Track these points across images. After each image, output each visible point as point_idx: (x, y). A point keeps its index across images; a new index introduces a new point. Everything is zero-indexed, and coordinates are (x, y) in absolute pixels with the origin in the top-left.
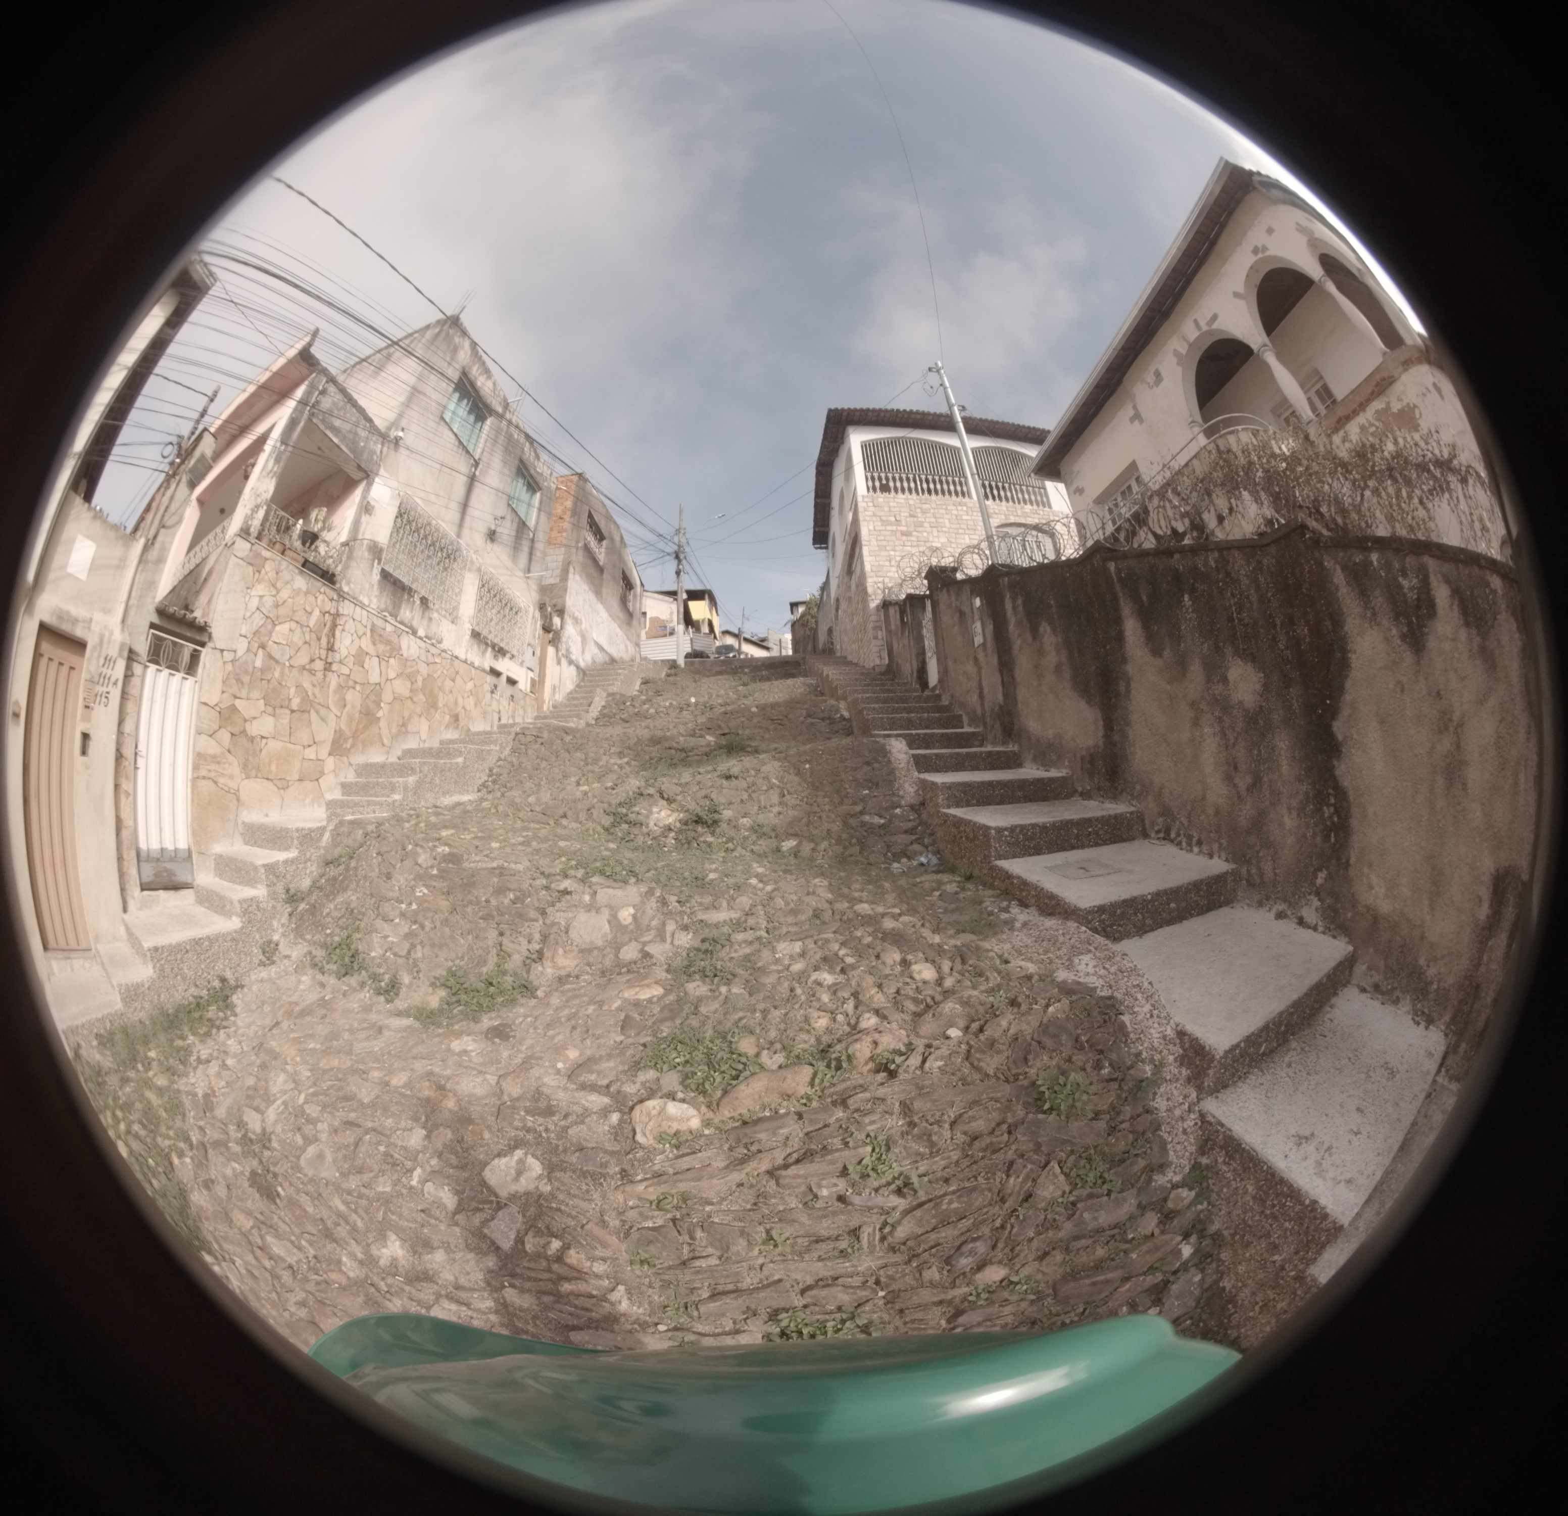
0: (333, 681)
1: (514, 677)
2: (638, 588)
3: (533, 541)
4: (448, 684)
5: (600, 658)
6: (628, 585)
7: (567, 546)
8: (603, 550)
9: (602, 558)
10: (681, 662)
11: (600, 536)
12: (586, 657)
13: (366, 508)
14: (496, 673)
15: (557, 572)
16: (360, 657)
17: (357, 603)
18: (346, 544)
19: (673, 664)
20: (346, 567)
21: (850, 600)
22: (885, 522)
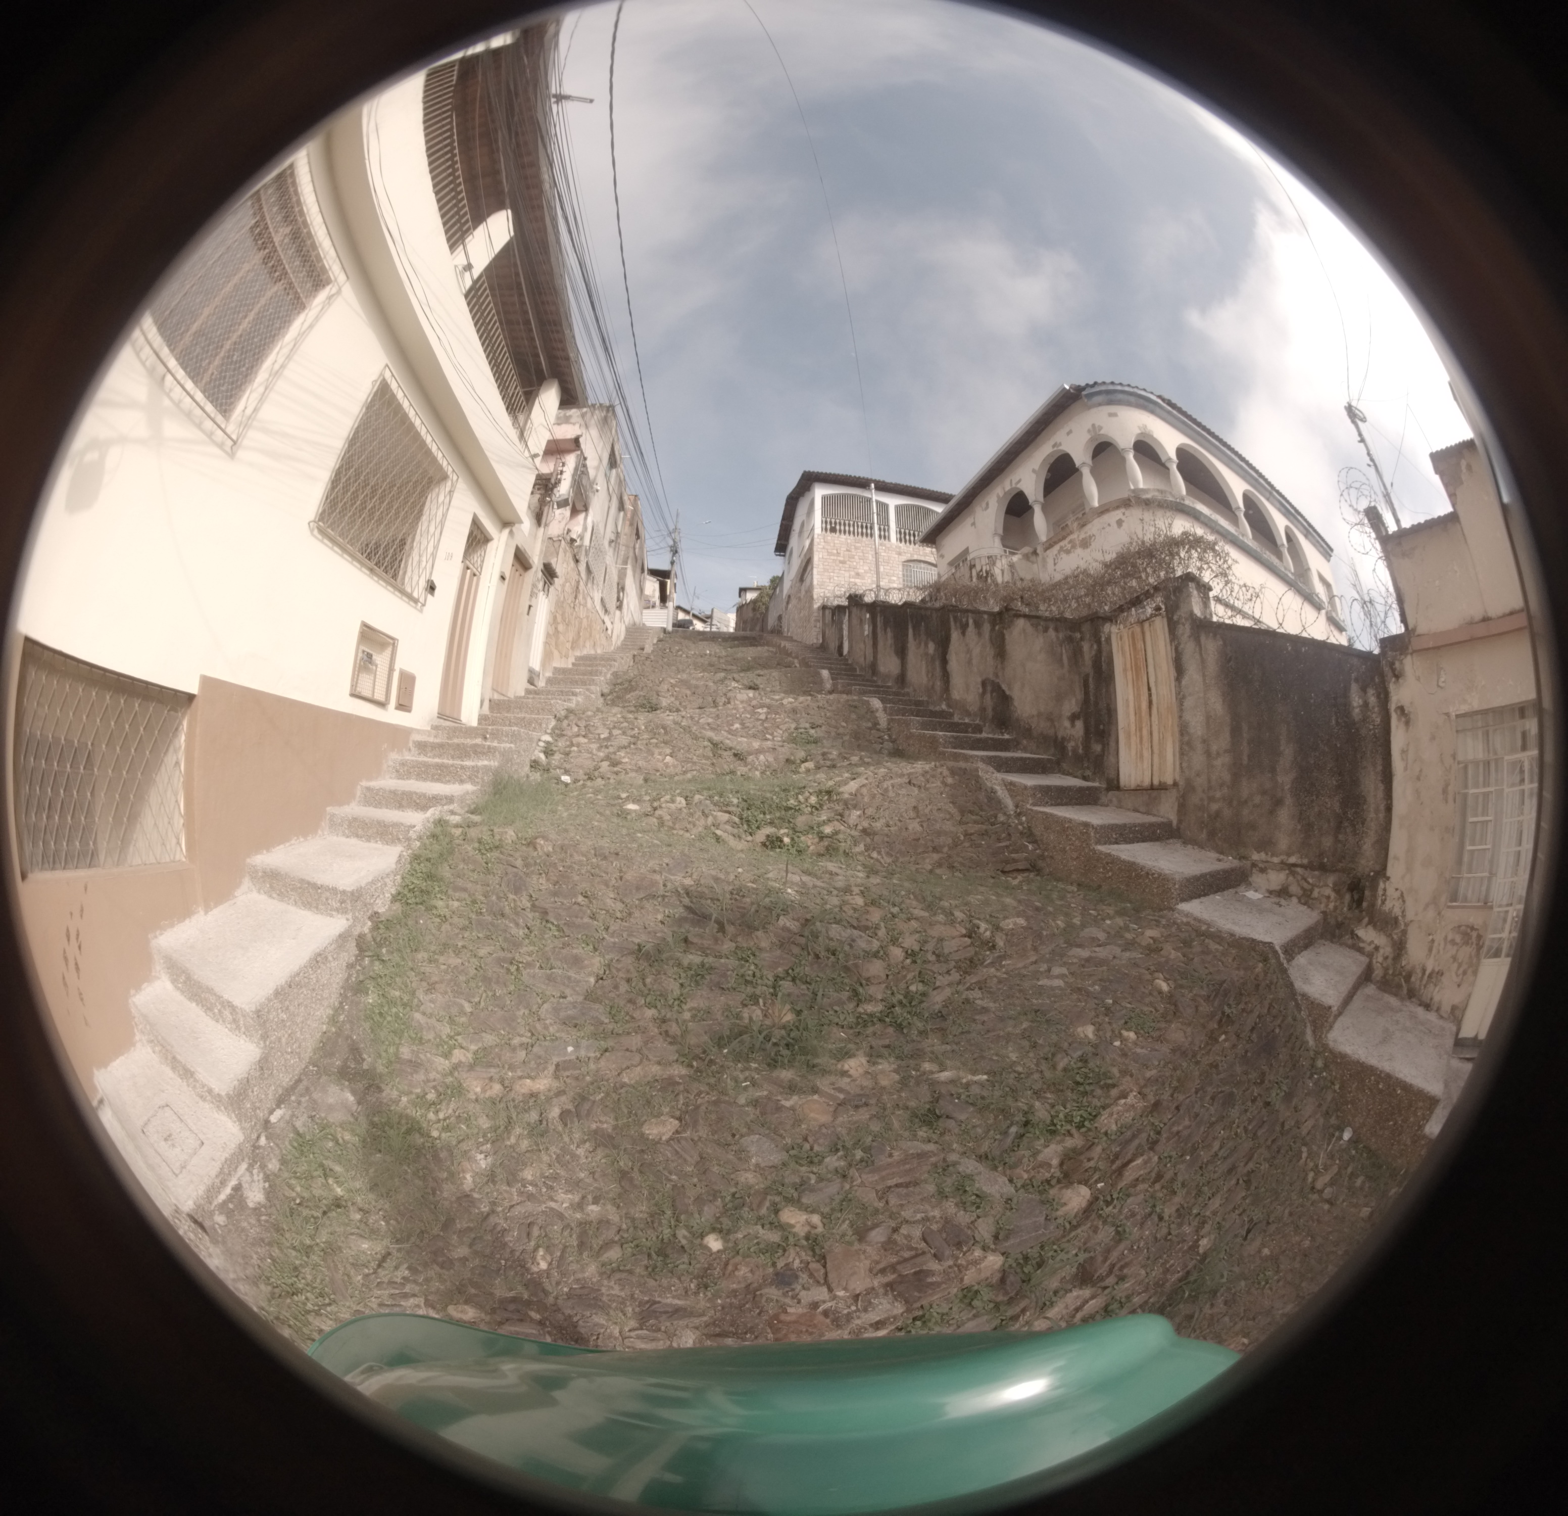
0: (574, 613)
1: (607, 626)
3: (619, 543)
4: (594, 625)
7: (627, 546)
8: (638, 546)
9: (637, 551)
10: (670, 630)
13: (586, 528)
14: (604, 622)
15: (623, 564)
16: (580, 604)
17: (581, 577)
18: (580, 547)
19: (664, 630)
21: (800, 599)
22: (830, 554)
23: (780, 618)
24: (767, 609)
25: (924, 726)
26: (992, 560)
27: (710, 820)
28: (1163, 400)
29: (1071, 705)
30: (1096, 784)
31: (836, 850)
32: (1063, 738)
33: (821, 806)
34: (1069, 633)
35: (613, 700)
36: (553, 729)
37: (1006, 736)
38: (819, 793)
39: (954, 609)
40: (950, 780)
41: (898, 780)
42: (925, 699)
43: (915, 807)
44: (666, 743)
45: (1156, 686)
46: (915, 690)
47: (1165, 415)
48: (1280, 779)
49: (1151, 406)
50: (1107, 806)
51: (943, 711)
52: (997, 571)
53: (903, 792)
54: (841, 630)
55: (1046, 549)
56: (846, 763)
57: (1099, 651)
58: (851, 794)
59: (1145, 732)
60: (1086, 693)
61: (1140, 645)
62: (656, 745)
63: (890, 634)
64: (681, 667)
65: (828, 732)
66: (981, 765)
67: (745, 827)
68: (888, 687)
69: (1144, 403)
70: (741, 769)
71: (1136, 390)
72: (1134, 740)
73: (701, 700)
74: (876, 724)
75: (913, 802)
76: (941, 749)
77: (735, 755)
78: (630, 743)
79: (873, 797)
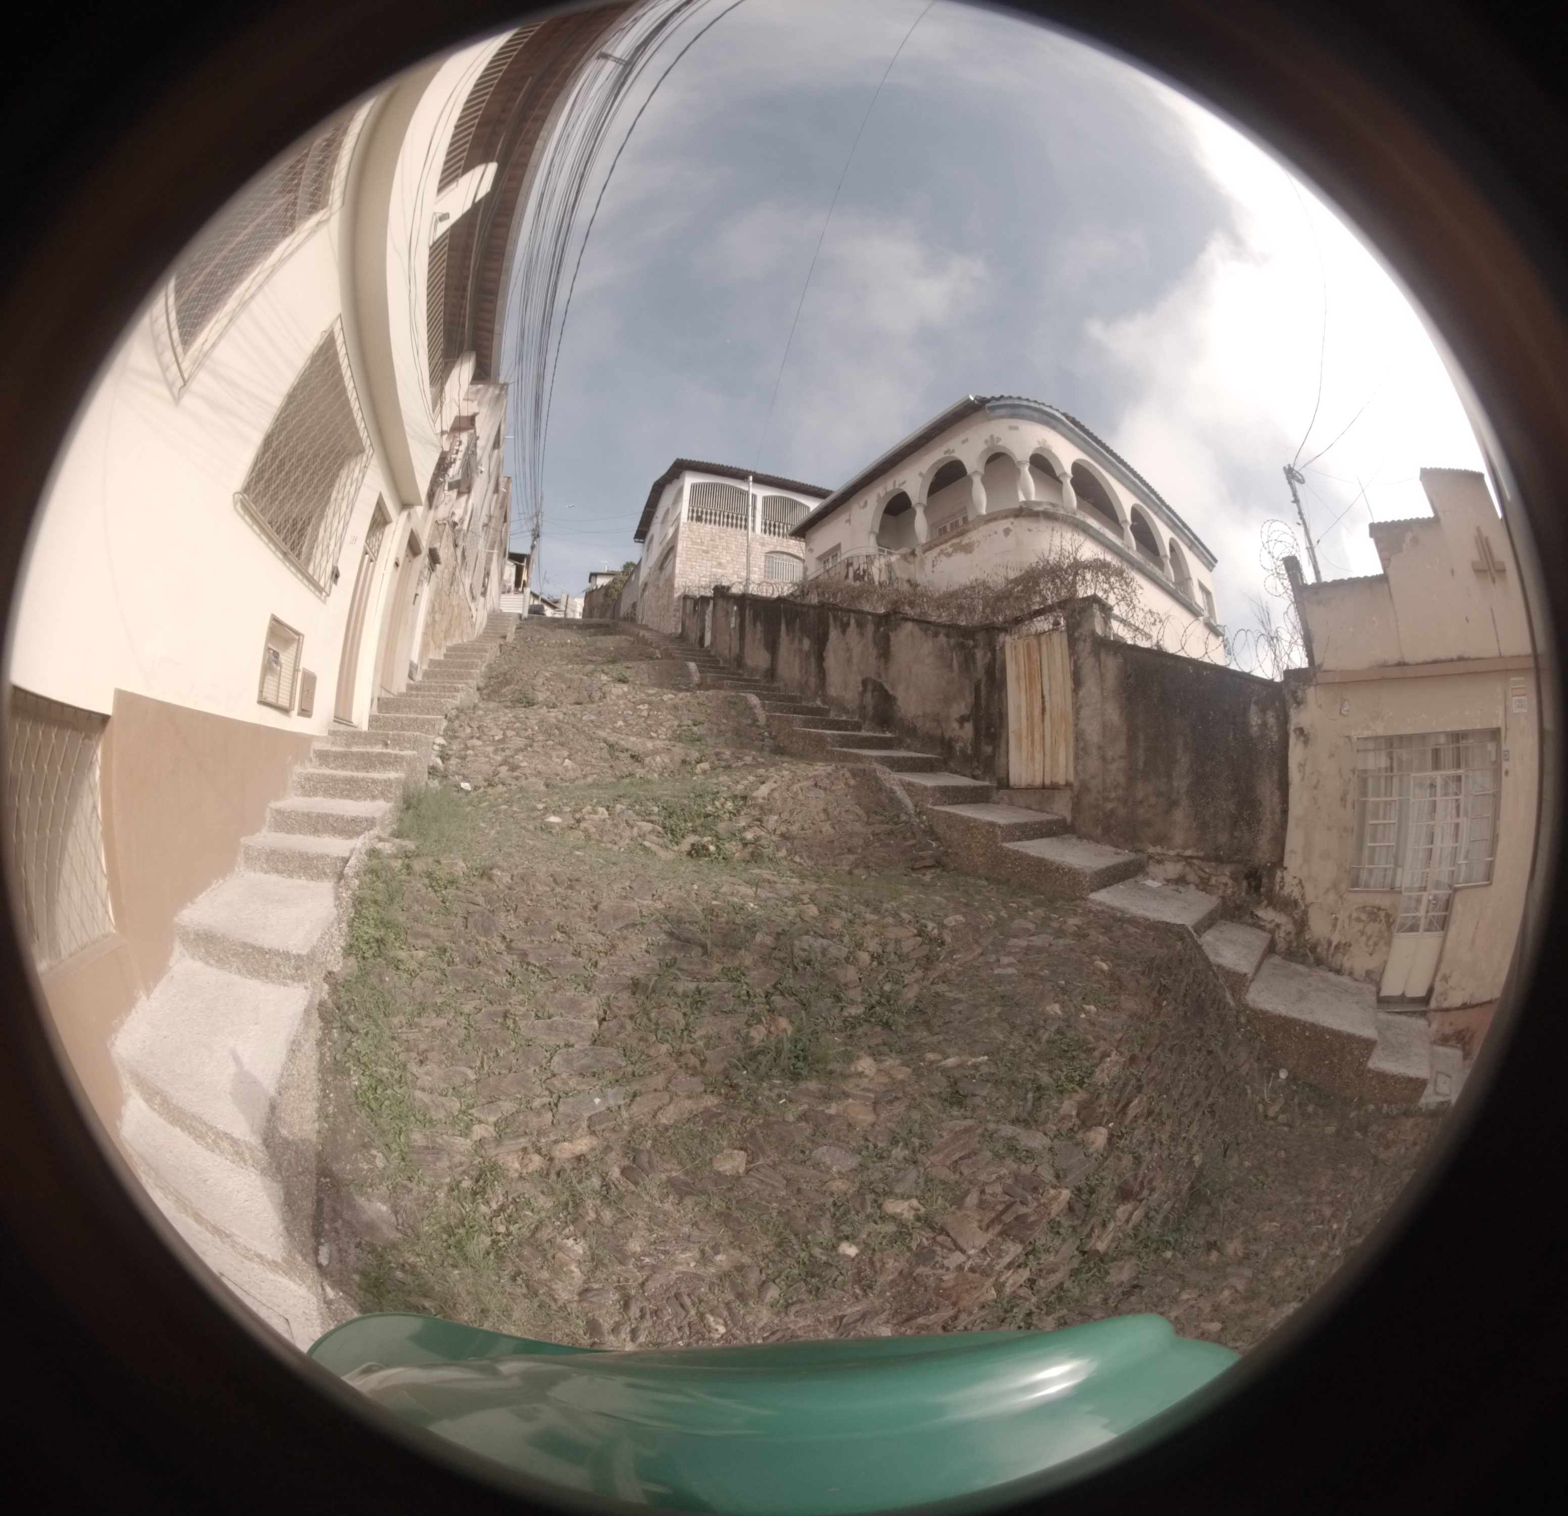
10: (527, 617)
19: (520, 616)
21: (658, 587)
22: (694, 543)
23: (634, 605)
24: (620, 595)
25: (807, 724)
26: (870, 559)
27: (635, 830)
28: (1067, 417)
29: (960, 708)
30: (987, 783)
31: (761, 855)
32: (951, 740)
33: (739, 812)
34: (961, 640)
35: (489, 694)
36: (446, 730)
37: (888, 735)
38: (734, 798)
39: (835, 608)
40: (852, 782)
41: (805, 783)
42: (798, 694)
43: (825, 810)
44: (562, 744)
45: (1050, 694)
46: (786, 685)
47: (1065, 431)
48: (1175, 784)
49: (1054, 422)
50: (998, 803)
51: (819, 708)
52: (875, 571)
53: (811, 794)
54: (703, 621)
55: (925, 551)
56: (740, 764)
57: (994, 659)
58: (764, 798)
59: (1037, 736)
60: (977, 697)
61: (1035, 656)
62: (553, 748)
63: (759, 627)
64: (547, 658)
65: (711, 730)
66: (876, 765)
67: (670, 836)
68: (756, 681)
69: (1047, 418)
70: (640, 772)
71: (1042, 407)
72: (1025, 743)
73: (576, 695)
74: (755, 720)
75: (821, 805)
76: (829, 748)
77: (633, 757)
78: (526, 746)
79: (785, 800)
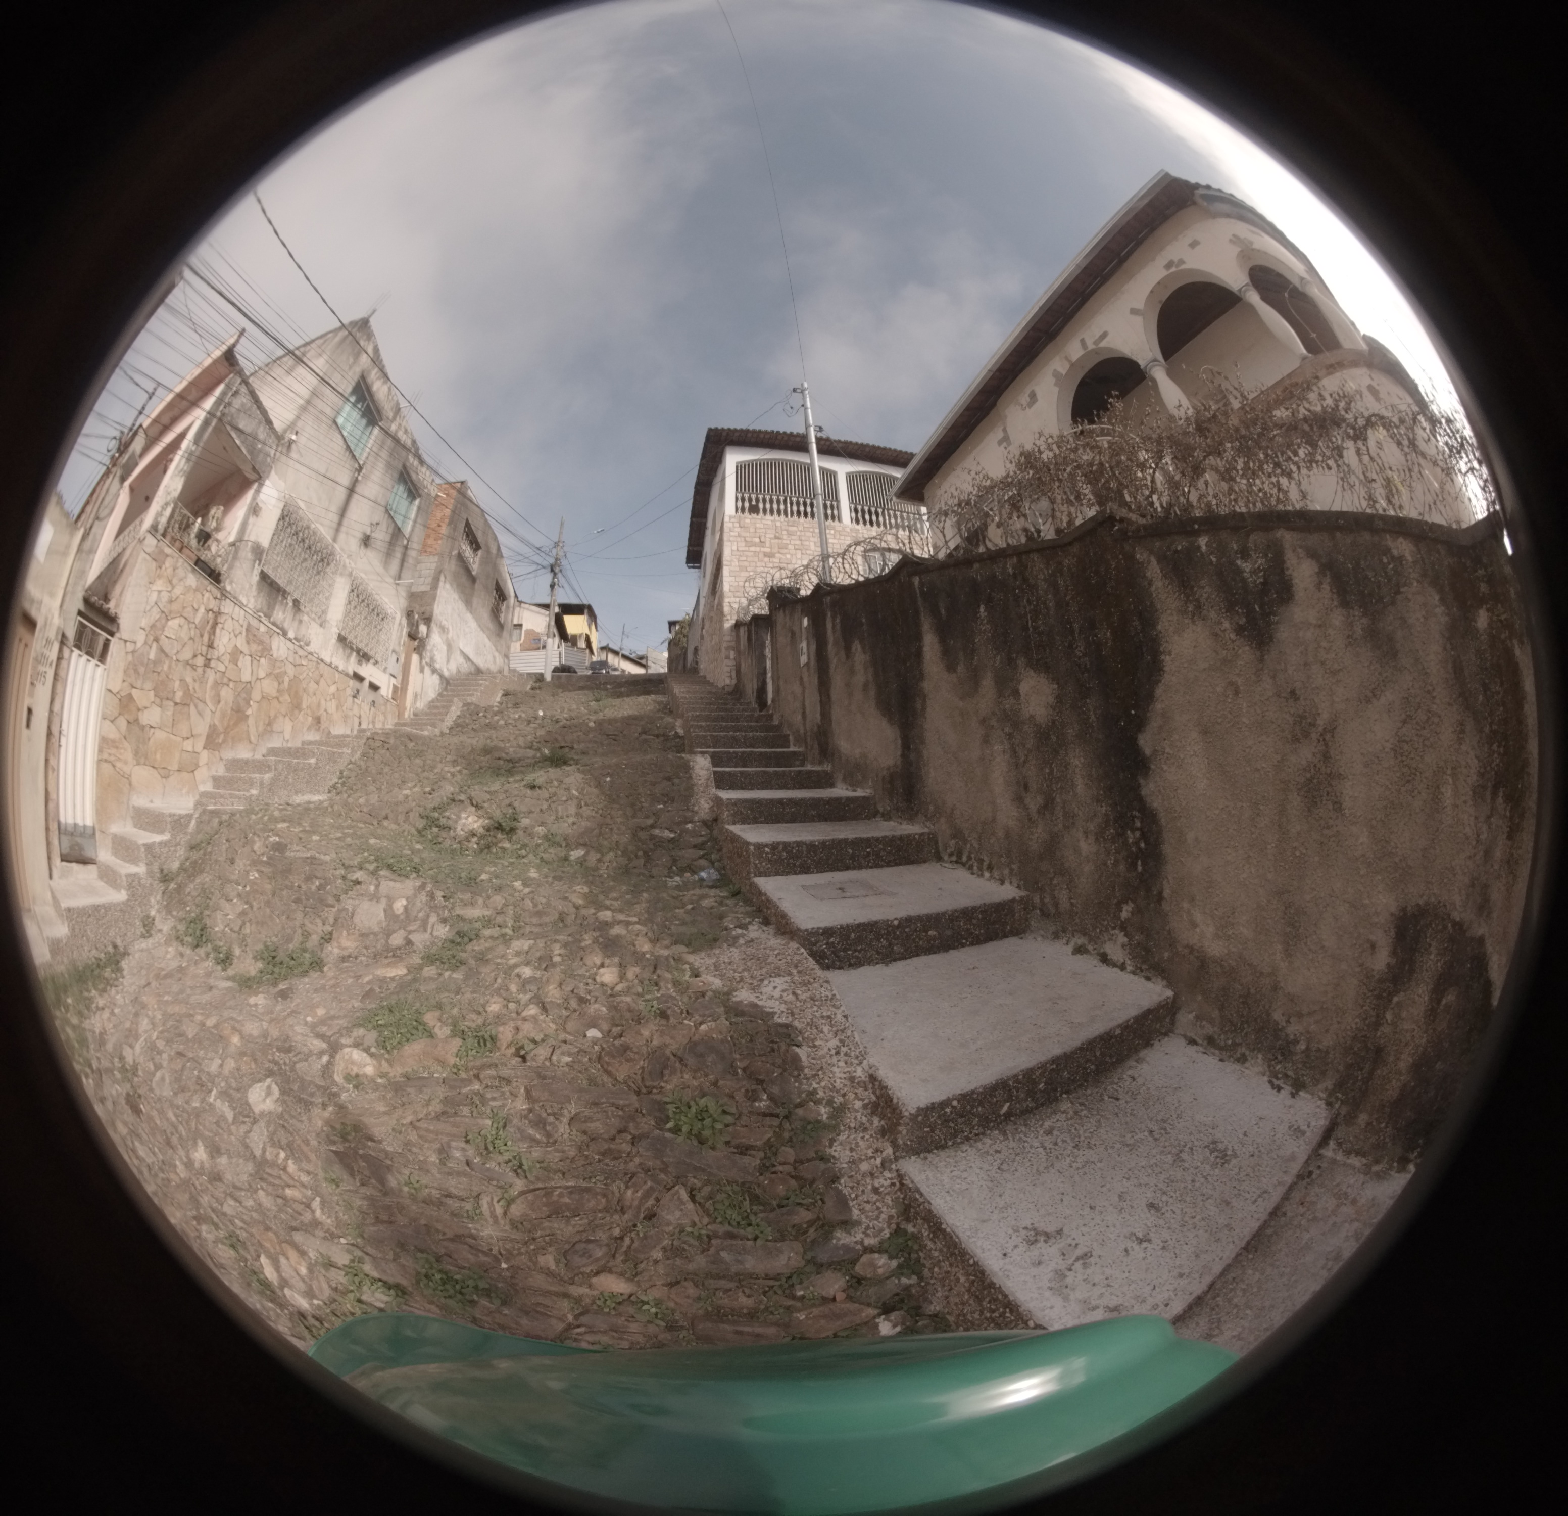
0: (211, 676)
1: (377, 683)
2: (512, 600)
3: (406, 548)
4: (312, 686)
5: (466, 667)
6: (501, 595)
7: (441, 555)
8: (477, 559)
9: (475, 568)
10: (548, 677)
11: (475, 545)
12: (451, 666)
13: (255, 510)
14: (359, 678)
15: (429, 580)
16: (236, 654)
17: (237, 603)
18: (233, 544)
19: (540, 678)
20: (231, 567)
22: (749, 543)
23: (697, 652)
54: (762, 661)
